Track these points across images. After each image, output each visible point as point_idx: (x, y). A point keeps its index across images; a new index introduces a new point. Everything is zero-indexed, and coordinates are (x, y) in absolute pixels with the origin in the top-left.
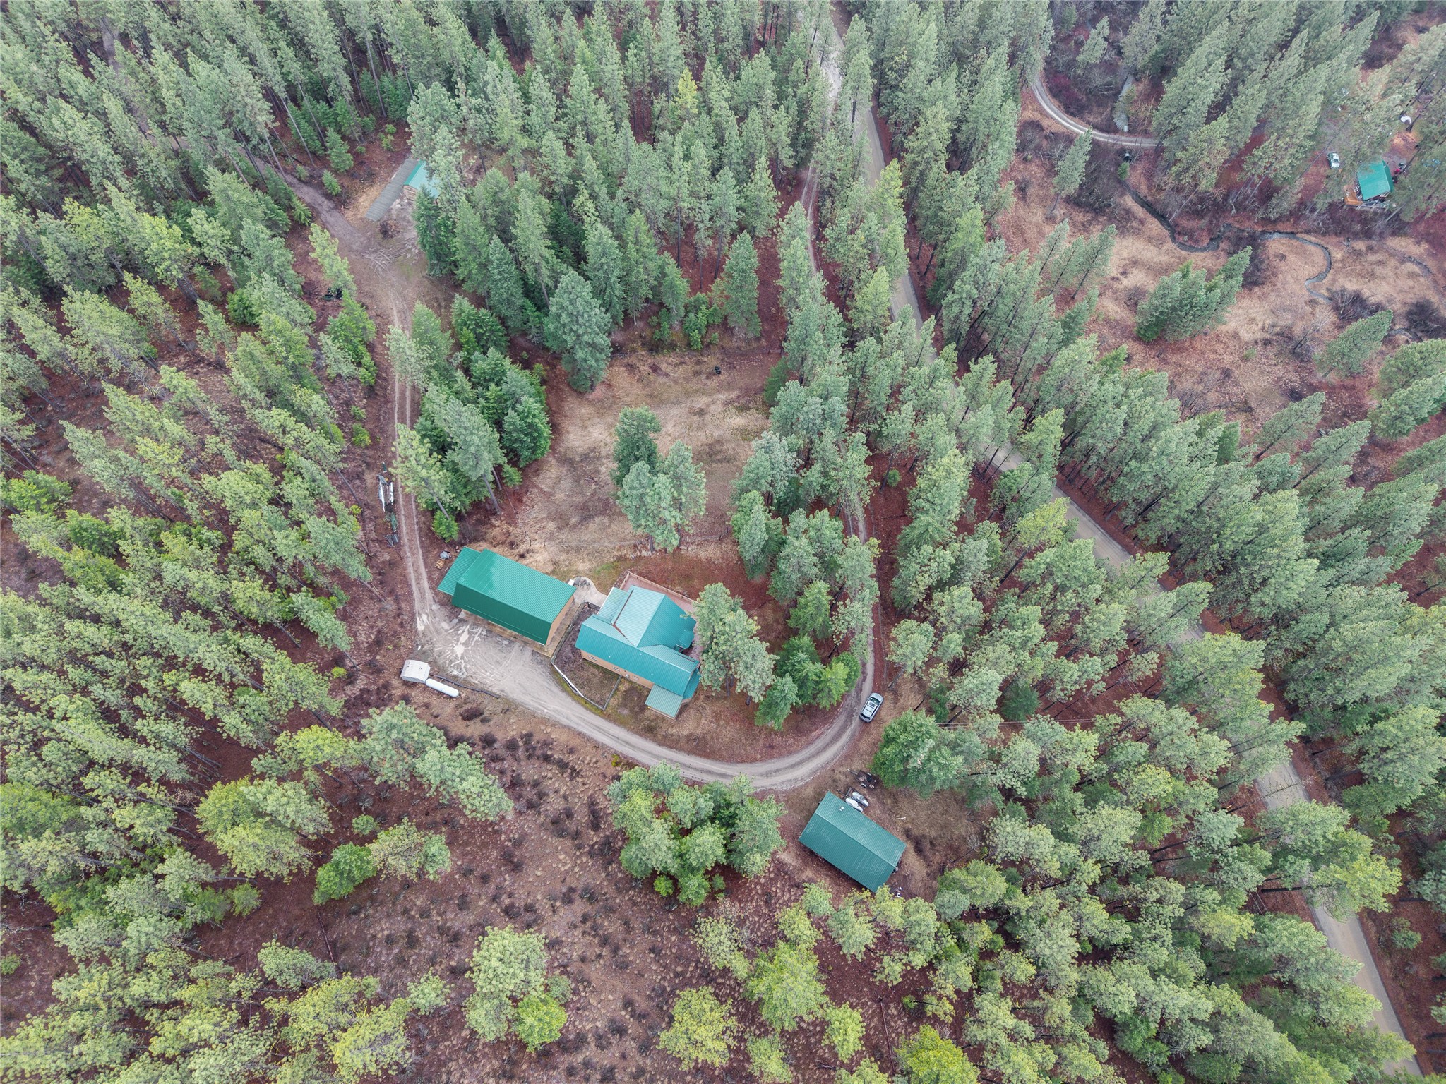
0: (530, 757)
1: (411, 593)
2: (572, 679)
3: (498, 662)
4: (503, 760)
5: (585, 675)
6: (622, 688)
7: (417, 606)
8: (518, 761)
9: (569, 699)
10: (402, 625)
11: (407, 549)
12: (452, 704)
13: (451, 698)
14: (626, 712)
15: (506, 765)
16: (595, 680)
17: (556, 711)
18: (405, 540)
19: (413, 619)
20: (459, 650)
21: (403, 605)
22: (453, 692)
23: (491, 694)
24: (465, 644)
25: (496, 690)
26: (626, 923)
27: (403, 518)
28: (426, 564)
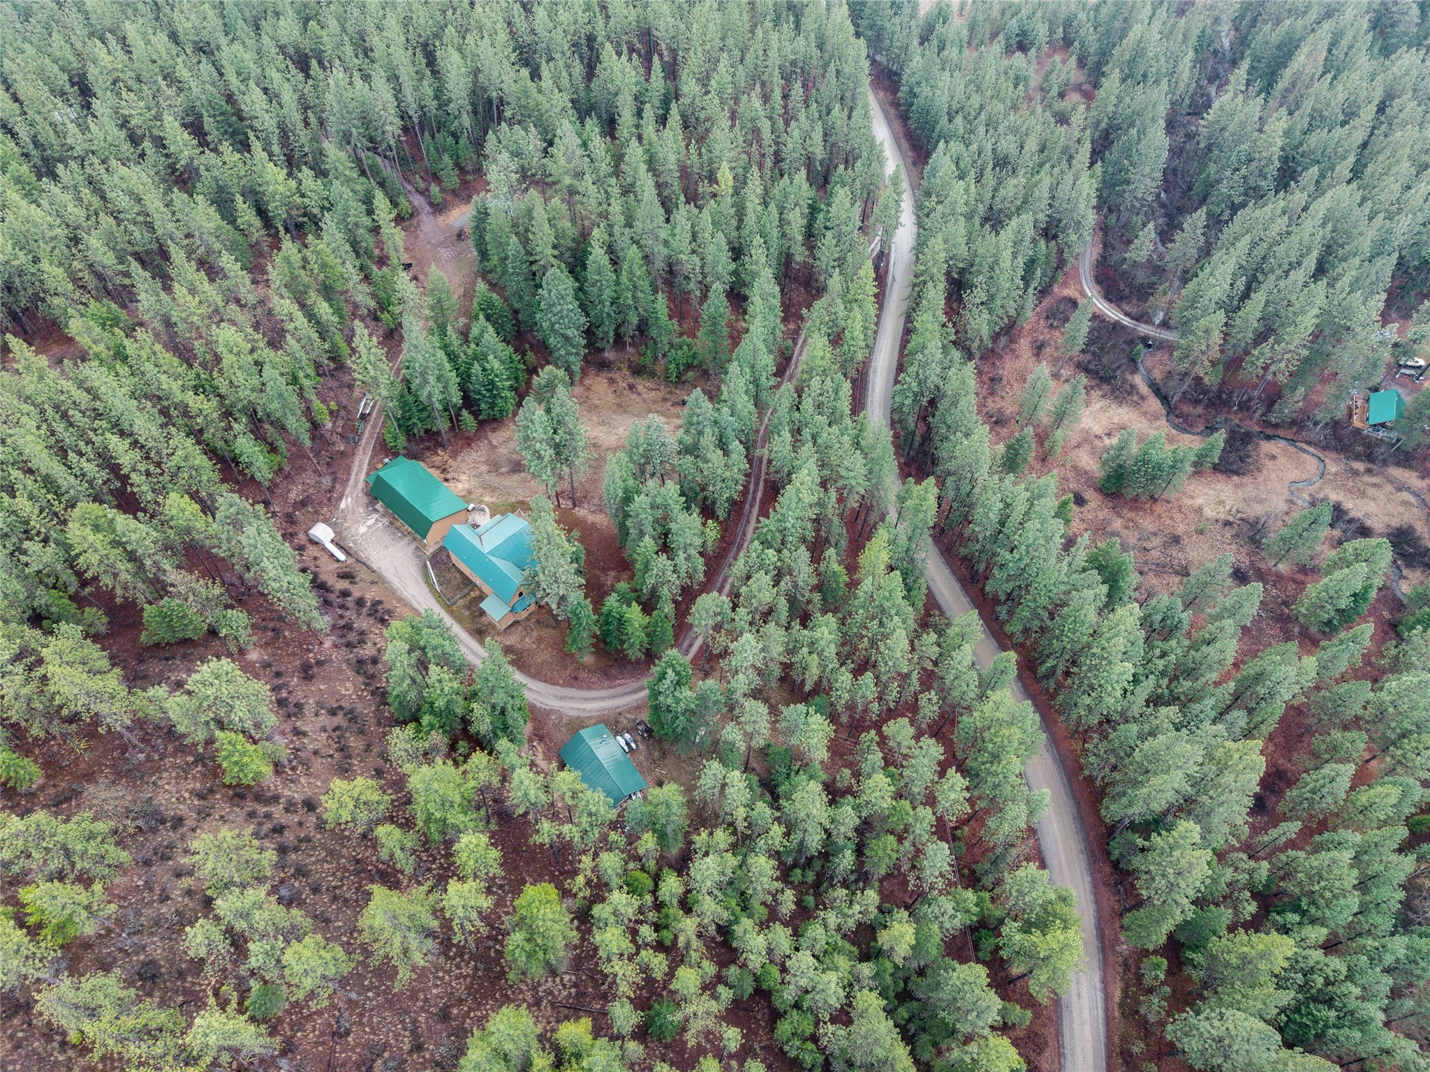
0: (370, 615)
1: (348, 480)
2: (437, 576)
3: (386, 547)
4: (347, 609)
5: (449, 576)
6: (473, 594)
7: (348, 491)
8: (359, 615)
9: (427, 590)
10: (329, 500)
11: (361, 448)
12: (336, 565)
13: (338, 561)
14: (467, 613)
15: (348, 613)
16: (454, 582)
17: (413, 596)
18: (363, 442)
19: (340, 499)
20: (363, 529)
21: (338, 486)
22: (341, 556)
23: (369, 567)
24: (369, 527)
25: (374, 566)
26: (369, 746)
27: (369, 427)
28: (369, 464)
